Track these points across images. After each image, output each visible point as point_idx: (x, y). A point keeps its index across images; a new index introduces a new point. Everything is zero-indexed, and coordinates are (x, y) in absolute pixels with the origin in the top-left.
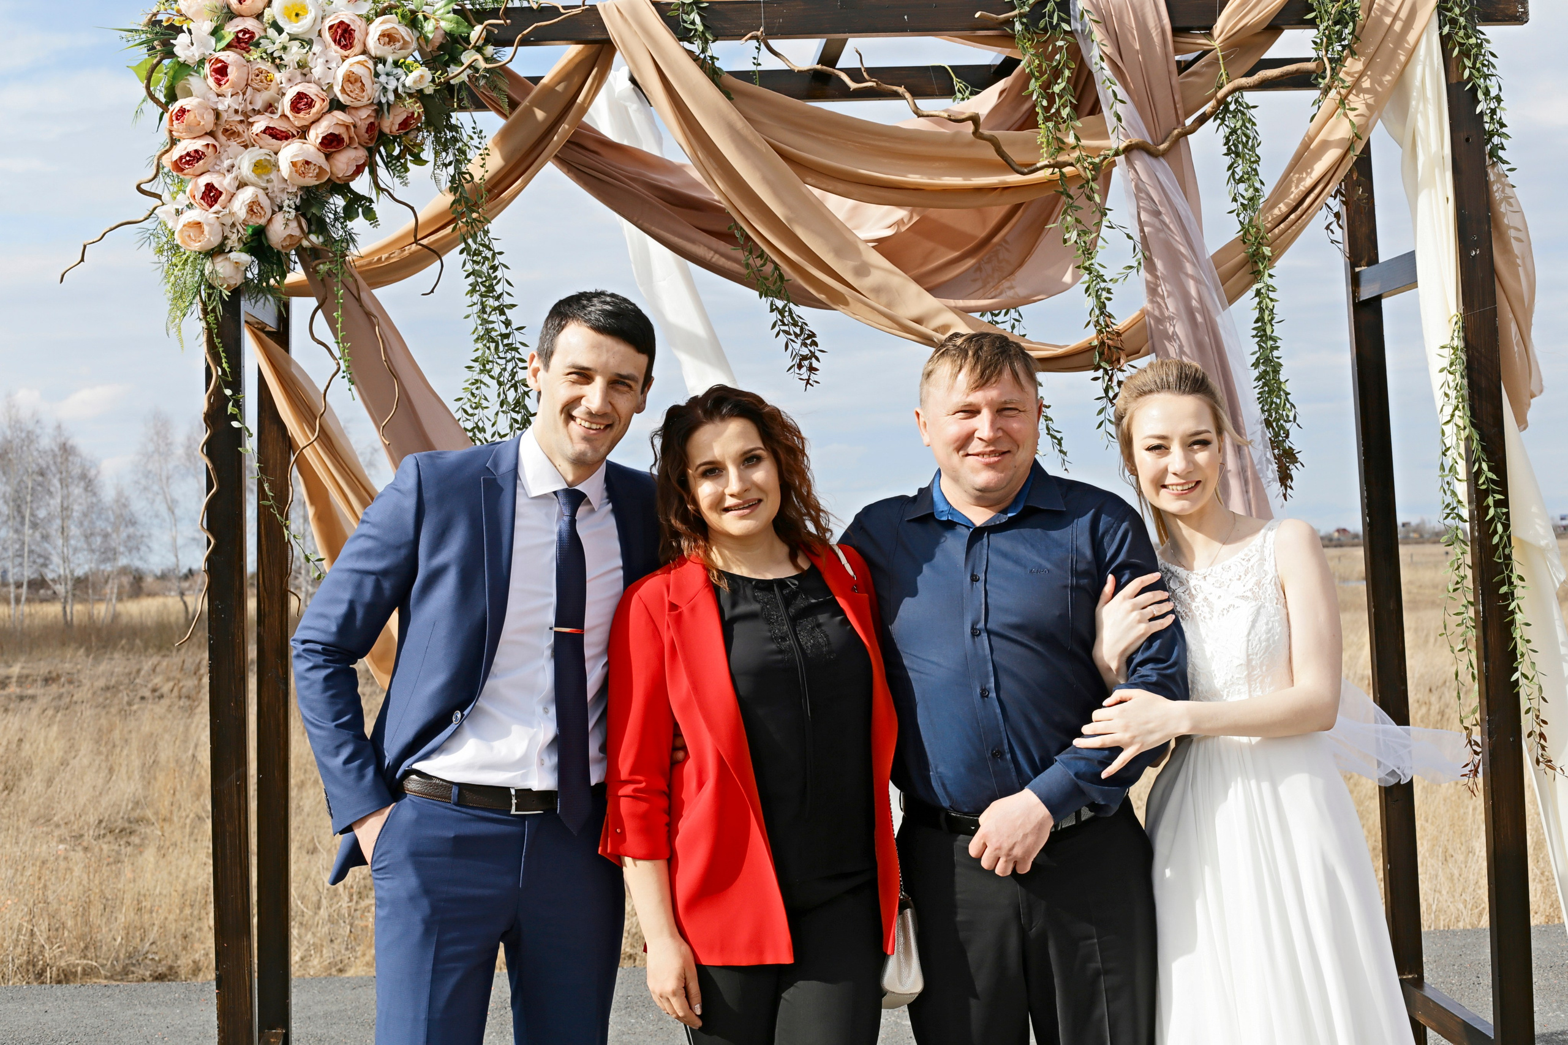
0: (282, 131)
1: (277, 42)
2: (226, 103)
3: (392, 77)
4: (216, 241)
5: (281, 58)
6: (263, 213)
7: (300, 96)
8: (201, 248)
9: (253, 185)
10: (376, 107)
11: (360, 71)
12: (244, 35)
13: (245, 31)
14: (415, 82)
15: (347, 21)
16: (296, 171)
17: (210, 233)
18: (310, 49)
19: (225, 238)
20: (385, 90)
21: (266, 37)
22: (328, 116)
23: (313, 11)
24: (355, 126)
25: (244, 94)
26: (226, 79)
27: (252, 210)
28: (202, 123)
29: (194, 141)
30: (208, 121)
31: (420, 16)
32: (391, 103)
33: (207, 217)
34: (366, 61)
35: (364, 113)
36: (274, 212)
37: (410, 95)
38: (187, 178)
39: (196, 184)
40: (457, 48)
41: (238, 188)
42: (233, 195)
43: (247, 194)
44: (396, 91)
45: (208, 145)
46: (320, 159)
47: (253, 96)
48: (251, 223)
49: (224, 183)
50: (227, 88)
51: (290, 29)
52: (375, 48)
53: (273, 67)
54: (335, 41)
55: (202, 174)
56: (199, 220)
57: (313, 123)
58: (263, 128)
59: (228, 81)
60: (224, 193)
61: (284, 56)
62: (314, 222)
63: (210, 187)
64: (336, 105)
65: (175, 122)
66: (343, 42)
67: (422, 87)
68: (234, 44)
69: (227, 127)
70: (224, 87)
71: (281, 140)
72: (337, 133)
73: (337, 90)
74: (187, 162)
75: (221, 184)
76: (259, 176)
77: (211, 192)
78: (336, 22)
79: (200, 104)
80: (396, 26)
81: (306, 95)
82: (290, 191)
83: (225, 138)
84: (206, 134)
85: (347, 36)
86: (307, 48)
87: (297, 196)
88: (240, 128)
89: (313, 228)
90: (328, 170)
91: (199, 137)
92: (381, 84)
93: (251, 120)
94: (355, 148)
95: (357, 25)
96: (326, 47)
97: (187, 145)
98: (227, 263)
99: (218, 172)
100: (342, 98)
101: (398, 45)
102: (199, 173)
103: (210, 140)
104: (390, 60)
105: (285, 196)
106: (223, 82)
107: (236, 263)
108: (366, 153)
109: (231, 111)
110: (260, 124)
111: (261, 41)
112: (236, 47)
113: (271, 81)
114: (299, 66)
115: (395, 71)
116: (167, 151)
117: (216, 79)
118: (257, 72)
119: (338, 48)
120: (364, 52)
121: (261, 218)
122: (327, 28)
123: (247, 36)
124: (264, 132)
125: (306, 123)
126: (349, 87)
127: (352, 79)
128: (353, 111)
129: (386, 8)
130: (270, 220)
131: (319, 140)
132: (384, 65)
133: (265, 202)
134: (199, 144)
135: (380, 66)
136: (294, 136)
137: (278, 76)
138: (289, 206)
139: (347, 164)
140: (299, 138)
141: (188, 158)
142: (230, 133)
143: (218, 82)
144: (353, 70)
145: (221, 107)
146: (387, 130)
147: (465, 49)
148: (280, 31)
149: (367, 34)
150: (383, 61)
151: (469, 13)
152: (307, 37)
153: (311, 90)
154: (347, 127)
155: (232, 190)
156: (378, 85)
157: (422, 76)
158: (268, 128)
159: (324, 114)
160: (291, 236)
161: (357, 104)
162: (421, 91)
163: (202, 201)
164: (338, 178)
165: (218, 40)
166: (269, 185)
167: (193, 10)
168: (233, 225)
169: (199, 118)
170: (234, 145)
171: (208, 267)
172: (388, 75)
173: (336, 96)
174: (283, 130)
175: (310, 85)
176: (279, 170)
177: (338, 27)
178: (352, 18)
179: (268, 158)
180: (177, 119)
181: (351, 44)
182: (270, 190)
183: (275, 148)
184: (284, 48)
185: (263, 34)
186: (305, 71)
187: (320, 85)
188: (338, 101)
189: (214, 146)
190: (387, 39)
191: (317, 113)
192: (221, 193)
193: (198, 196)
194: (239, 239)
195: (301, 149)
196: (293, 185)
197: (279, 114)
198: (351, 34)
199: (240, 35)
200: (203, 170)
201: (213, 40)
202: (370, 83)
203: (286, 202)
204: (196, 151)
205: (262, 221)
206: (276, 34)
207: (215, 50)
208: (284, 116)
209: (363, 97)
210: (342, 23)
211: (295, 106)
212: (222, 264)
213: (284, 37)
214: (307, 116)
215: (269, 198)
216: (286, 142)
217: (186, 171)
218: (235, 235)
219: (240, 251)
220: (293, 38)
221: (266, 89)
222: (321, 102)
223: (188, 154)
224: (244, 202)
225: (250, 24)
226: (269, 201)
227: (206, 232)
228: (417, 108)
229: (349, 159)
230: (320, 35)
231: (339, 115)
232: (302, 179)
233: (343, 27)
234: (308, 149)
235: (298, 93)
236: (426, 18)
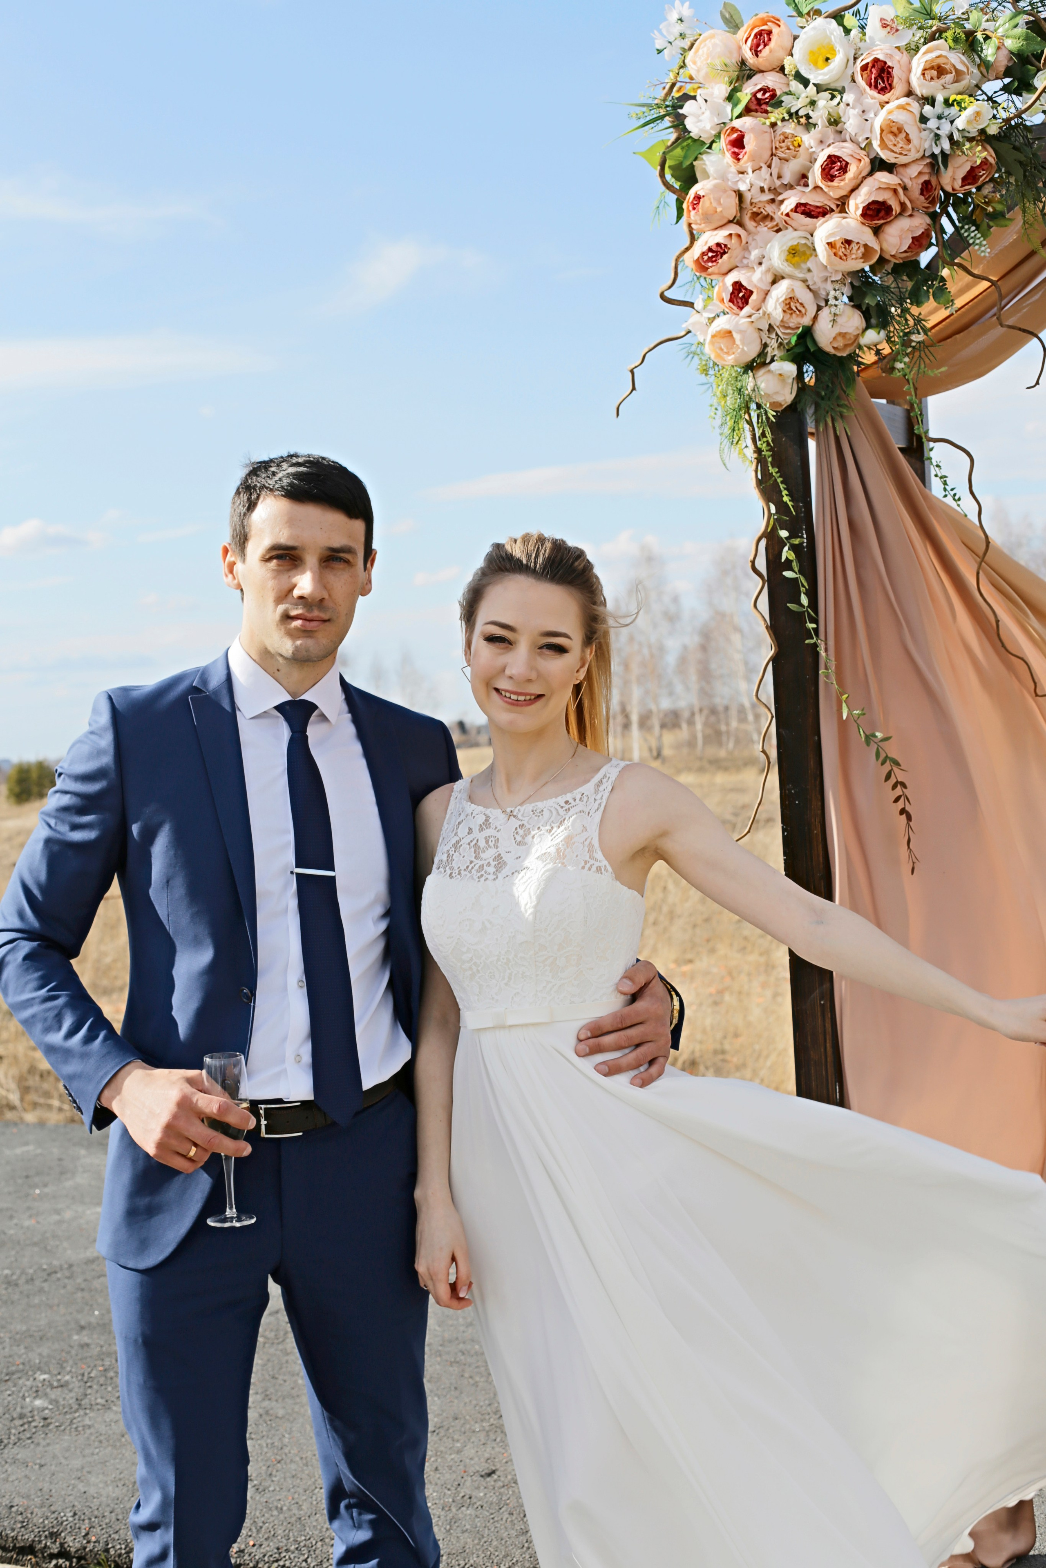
0: (817, 207)
1: (803, 95)
2: (748, 181)
3: (944, 120)
4: (753, 351)
5: (808, 117)
6: (803, 310)
7: (832, 159)
8: (736, 360)
9: (791, 277)
10: (928, 161)
11: (901, 117)
12: (764, 94)
13: (764, 90)
14: (969, 122)
15: (881, 57)
16: (835, 254)
17: (743, 343)
18: (841, 99)
19: (765, 346)
20: (937, 137)
21: (789, 93)
22: (870, 180)
23: (841, 50)
24: (905, 188)
25: (769, 166)
26: (744, 151)
27: (790, 308)
28: (719, 210)
29: (716, 232)
30: (730, 207)
31: (980, 36)
32: (948, 152)
33: (737, 323)
34: (908, 104)
35: (914, 171)
36: (819, 308)
37: (971, 140)
38: (712, 277)
39: (724, 284)
40: (1029, 70)
41: (774, 282)
42: (767, 293)
43: (781, 290)
44: (951, 137)
45: (731, 235)
46: (866, 236)
47: (780, 169)
48: (791, 325)
49: (753, 279)
50: (746, 162)
51: (815, 77)
52: (920, 86)
53: (800, 129)
54: (870, 86)
55: (730, 271)
56: (727, 327)
57: (853, 191)
58: (793, 206)
59: (746, 153)
60: (755, 291)
61: (811, 114)
62: (873, 313)
63: (738, 286)
64: (879, 165)
65: (693, 213)
66: (881, 85)
67: (981, 127)
68: (753, 107)
69: (755, 210)
70: (742, 162)
71: (817, 217)
72: (880, 199)
73: (876, 144)
74: (710, 259)
75: (750, 281)
76: (796, 266)
77: (740, 291)
78: (869, 60)
79: (716, 186)
80: (944, 53)
81: (838, 158)
82: (834, 279)
83: (754, 224)
84: (730, 222)
85: (885, 75)
86: (839, 97)
87: (845, 284)
88: (770, 209)
89: (873, 321)
90: (877, 248)
91: (721, 227)
92: (931, 130)
93: (780, 198)
94: (911, 216)
95: (896, 61)
96: (862, 93)
97: (709, 238)
98: (769, 377)
99: (747, 266)
100: (884, 155)
101: (949, 78)
102: (725, 270)
103: (734, 229)
104: (940, 99)
105: (829, 286)
106: (740, 156)
107: (780, 375)
108: (928, 220)
109: (755, 191)
110: (791, 201)
111: (783, 99)
112: (756, 111)
113: (799, 146)
114: (830, 124)
115: (947, 112)
116: (687, 249)
117: (734, 153)
118: (782, 137)
119: (874, 93)
120: (910, 93)
121: (802, 316)
122: (859, 69)
123: (767, 95)
124: (795, 210)
125: (844, 193)
126: (890, 140)
127: (895, 130)
128: (901, 170)
129: (934, 33)
130: (815, 318)
131: (860, 212)
132: (933, 105)
133: (805, 297)
134: (720, 236)
135: (927, 108)
136: (832, 210)
137: (808, 139)
138: (836, 299)
139: (900, 237)
140: (840, 212)
141: (710, 254)
142: (760, 217)
143: (736, 156)
144: (893, 117)
145: (743, 187)
146: (949, 189)
147: (1039, 70)
148: (805, 82)
149: (910, 71)
150: (931, 101)
151: (1043, 21)
152: (838, 85)
153: (844, 150)
154: (895, 191)
155: (765, 287)
156: (927, 132)
157: (978, 114)
158: (799, 205)
159: (864, 178)
160: (843, 335)
161: (902, 160)
162: (983, 132)
163: (731, 304)
164: (891, 256)
165: (735, 105)
166: (808, 276)
167: (703, 73)
168: (771, 328)
169: (714, 204)
170: (764, 229)
171: (749, 382)
172: (940, 117)
173: (878, 154)
174: (819, 204)
175: (844, 144)
176: (816, 256)
177: (873, 66)
178: (889, 52)
179: (803, 241)
180: (694, 209)
181: (890, 85)
182: (810, 283)
183: (810, 228)
184: (813, 103)
185: (786, 90)
186: (839, 128)
187: (858, 144)
188: (882, 160)
189: (739, 236)
190: (934, 73)
191: (854, 178)
192: (751, 292)
193: (726, 297)
194: (781, 344)
195: (839, 225)
196: (836, 271)
197: (811, 186)
198: (889, 73)
199: (759, 95)
200: (730, 267)
201: (729, 107)
202: (916, 130)
203: (832, 293)
204: (718, 245)
205: (806, 321)
206: (801, 86)
207: (731, 120)
208: (817, 187)
209: (909, 150)
210: (876, 60)
211: (828, 174)
212: (764, 378)
213: (811, 89)
214: (842, 183)
215: (810, 290)
216: (821, 220)
217: (710, 270)
218: (774, 341)
219: (782, 359)
220: (819, 88)
221: (794, 157)
222: (857, 162)
223: (710, 250)
224: (778, 300)
225: (771, 80)
226: (810, 295)
227: (738, 342)
228: (980, 154)
229: (902, 230)
230: (854, 81)
231: (883, 177)
232: (845, 263)
233: (879, 65)
234: (847, 223)
235: (830, 157)
236: (987, 38)
